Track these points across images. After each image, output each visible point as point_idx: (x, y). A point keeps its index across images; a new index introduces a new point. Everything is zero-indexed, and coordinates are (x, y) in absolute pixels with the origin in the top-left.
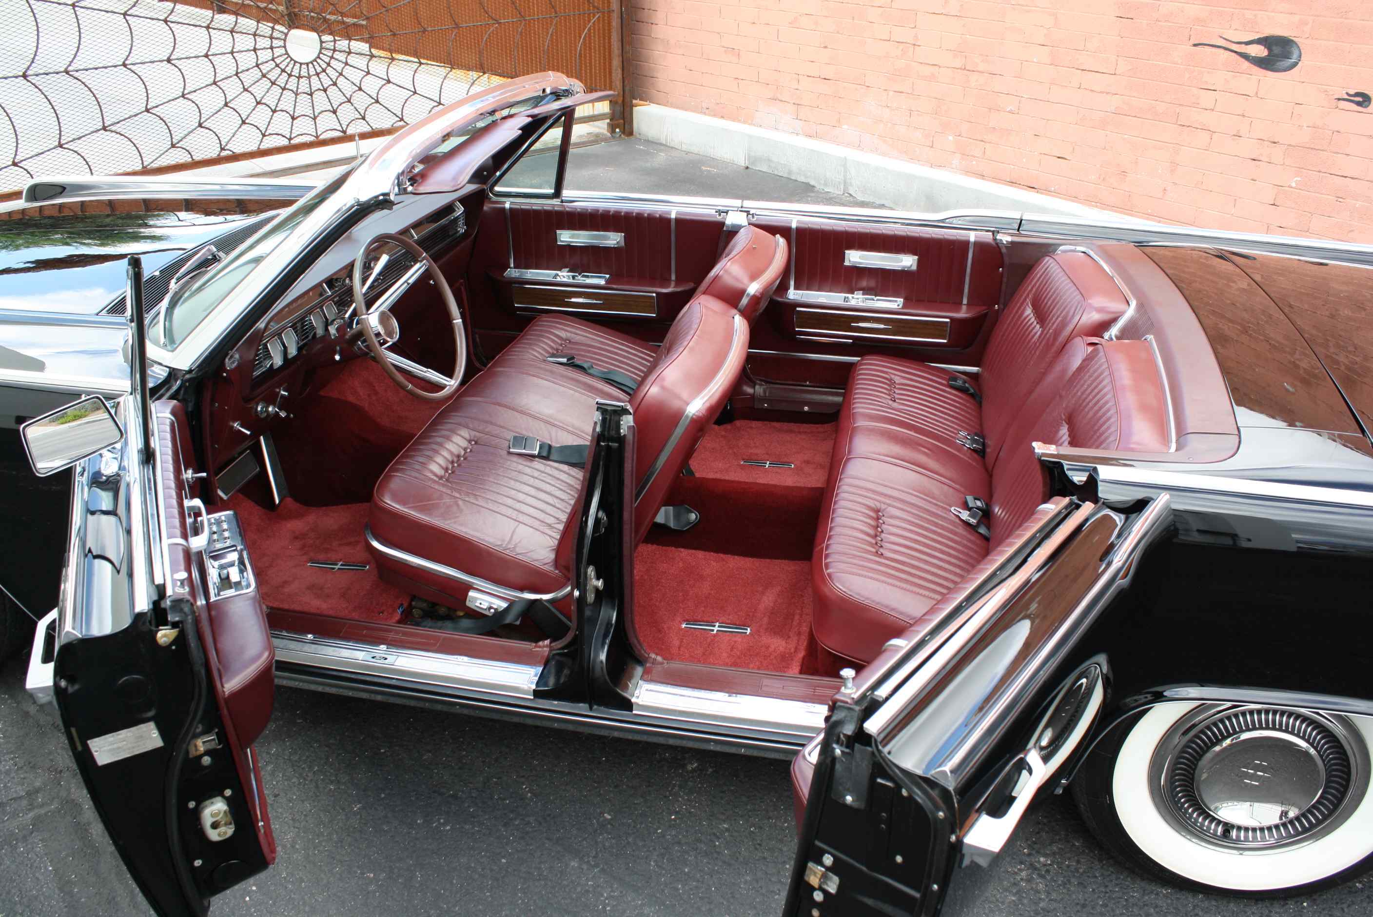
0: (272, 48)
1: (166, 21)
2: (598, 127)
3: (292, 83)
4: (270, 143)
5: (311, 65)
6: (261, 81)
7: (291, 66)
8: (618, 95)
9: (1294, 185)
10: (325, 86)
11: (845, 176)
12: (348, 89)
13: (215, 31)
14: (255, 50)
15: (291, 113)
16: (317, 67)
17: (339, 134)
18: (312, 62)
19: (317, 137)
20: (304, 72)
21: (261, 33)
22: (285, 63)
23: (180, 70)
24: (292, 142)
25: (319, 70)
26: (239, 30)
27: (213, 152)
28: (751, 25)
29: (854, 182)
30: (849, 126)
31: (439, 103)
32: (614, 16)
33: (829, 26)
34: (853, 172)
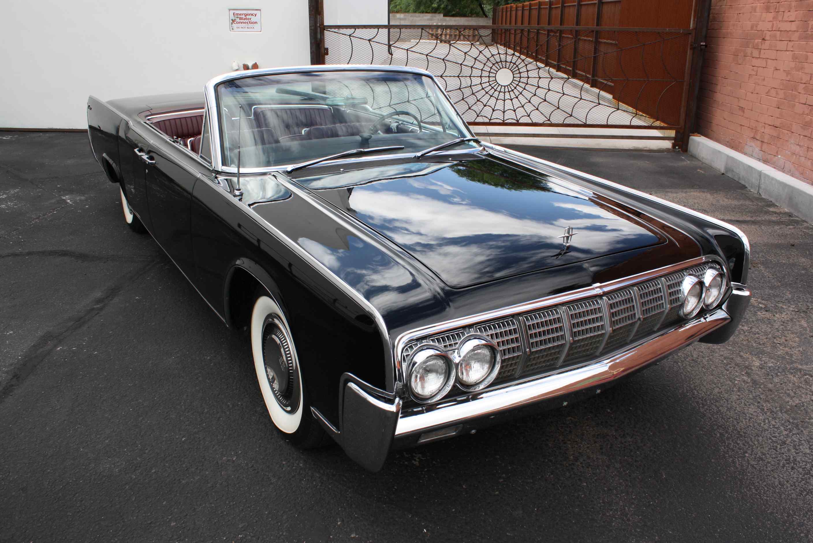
0: (489, 77)
1: (443, 60)
2: (665, 144)
4: (480, 120)
6: (481, 91)
8: (682, 128)
11: (759, 183)
12: (523, 101)
13: (464, 66)
14: (481, 77)
18: (507, 86)
19: (504, 121)
20: (503, 90)
21: (486, 70)
22: (494, 84)
23: (445, 81)
25: (510, 90)
26: (476, 67)
28: (751, 94)
29: (763, 186)
30: (781, 156)
31: (571, 116)
32: (685, 84)
33: (781, 94)
34: (763, 181)
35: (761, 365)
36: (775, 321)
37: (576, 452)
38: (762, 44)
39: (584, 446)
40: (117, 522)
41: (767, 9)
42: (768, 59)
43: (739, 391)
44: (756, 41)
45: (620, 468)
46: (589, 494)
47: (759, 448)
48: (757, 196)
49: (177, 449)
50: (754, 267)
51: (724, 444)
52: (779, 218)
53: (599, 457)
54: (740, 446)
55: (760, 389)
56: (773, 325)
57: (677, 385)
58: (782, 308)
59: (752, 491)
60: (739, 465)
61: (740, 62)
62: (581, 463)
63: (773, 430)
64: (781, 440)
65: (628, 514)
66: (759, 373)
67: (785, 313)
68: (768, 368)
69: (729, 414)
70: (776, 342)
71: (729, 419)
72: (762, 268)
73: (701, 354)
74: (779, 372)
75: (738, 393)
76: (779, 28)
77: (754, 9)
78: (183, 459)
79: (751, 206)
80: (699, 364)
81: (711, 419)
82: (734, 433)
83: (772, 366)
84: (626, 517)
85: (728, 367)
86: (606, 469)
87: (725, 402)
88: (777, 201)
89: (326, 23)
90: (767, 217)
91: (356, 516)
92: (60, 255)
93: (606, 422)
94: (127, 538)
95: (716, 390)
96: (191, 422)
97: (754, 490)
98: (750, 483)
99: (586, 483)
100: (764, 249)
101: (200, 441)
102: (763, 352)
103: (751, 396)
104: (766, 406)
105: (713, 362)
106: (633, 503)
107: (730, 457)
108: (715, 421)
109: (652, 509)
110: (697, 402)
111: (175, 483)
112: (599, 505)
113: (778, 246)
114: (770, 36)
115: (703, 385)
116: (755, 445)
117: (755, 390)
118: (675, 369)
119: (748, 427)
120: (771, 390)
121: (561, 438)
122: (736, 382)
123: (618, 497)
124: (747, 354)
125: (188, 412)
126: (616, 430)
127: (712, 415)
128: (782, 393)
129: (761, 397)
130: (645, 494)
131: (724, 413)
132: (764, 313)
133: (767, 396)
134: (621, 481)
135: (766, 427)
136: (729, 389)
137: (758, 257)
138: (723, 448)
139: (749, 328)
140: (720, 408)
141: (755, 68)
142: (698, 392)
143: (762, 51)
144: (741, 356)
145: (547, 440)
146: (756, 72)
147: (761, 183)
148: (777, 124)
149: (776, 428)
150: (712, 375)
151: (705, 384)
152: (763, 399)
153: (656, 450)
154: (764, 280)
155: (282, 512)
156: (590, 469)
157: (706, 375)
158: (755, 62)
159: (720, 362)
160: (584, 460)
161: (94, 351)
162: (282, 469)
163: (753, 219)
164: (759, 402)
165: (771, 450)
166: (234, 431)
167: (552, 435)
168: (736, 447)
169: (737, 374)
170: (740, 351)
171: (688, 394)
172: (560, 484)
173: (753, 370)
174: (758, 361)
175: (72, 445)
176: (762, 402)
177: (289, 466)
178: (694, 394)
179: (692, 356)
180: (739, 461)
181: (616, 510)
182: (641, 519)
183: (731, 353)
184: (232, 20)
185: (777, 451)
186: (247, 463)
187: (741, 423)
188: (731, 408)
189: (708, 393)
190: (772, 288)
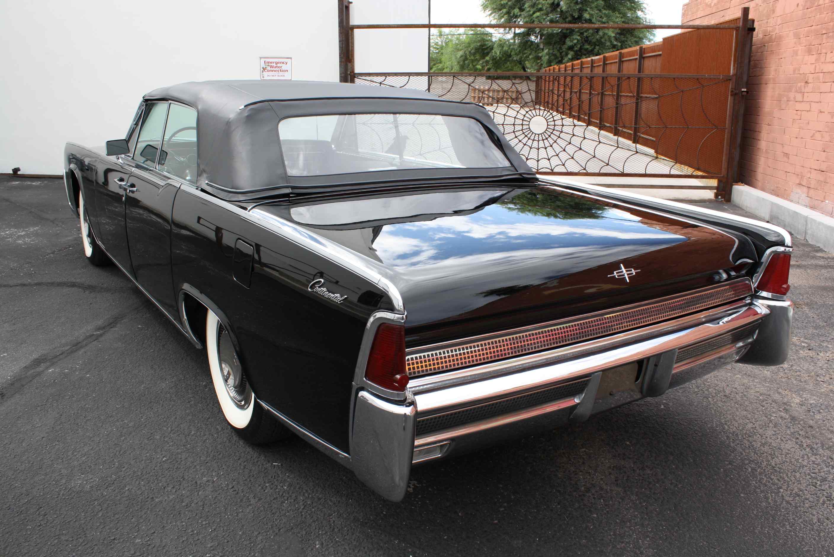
0: (522, 125)
3: (530, 143)
5: (540, 135)
7: (530, 134)
8: (724, 177)
10: (546, 146)
11: (806, 229)
12: (558, 149)
13: (497, 114)
14: (514, 125)
15: (527, 157)
16: (543, 137)
17: (549, 171)
21: (519, 118)
22: (527, 133)
26: (509, 115)
28: (796, 139)
29: (809, 232)
30: (828, 200)
31: (608, 164)
32: (726, 131)
33: (827, 138)
34: (809, 226)
35: (802, 401)
36: (819, 360)
37: (587, 483)
38: (805, 87)
39: (597, 477)
40: (79, 536)
41: (809, 52)
42: (812, 102)
43: (775, 427)
44: (799, 84)
45: (636, 500)
46: (599, 526)
47: (796, 484)
48: (803, 242)
49: (156, 468)
50: (798, 308)
51: (755, 479)
52: (827, 262)
53: (613, 488)
54: (774, 482)
55: (799, 426)
56: (816, 363)
57: (706, 419)
58: (827, 346)
59: (786, 527)
60: (772, 500)
61: (783, 107)
62: (593, 494)
63: (813, 466)
64: (821, 476)
65: (641, 547)
66: (799, 410)
67: (830, 352)
68: (809, 405)
69: (763, 449)
70: (820, 380)
71: (763, 454)
72: (806, 309)
73: (734, 389)
74: (821, 409)
75: (775, 429)
76: (822, 70)
77: (796, 53)
78: (160, 478)
79: (797, 252)
80: (732, 400)
81: (742, 454)
82: (767, 468)
83: (813, 403)
84: (639, 550)
85: (764, 403)
86: (621, 501)
87: (758, 437)
88: (825, 247)
89: (356, 71)
90: (814, 262)
91: (337, 539)
92: (68, 286)
93: (624, 454)
94: (86, 553)
95: (750, 426)
96: (175, 443)
97: (788, 526)
98: (784, 519)
99: (597, 514)
100: (809, 291)
101: (182, 461)
102: (804, 390)
103: (788, 432)
104: (806, 442)
105: (747, 398)
106: (648, 536)
107: (762, 492)
108: (747, 456)
109: (669, 543)
110: (728, 437)
111: (147, 501)
112: (609, 537)
113: (824, 289)
114: (813, 78)
115: (735, 420)
116: (792, 481)
117: (793, 425)
118: (705, 403)
119: (784, 462)
120: (812, 427)
121: (573, 469)
122: (773, 418)
123: (631, 530)
124: (786, 391)
125: (174, 433)
126: (634, 463)
127: (744, 450)
128: (824, 429)
129: (800, 433)
130: (663, 528)
131: (757, 448)
132: (806, 351)
133: (807, 433)
134: (636, 513)
135: (805, 463)
136: (763, 424)
137: (802, 299)
138: (754, 482)
139: (789, 366)
140: (754, 443)
141: (799, 112)
142: (728, 426)
143: (805, 94)
144: (779, 393)
145: (557, 470)
146: (799, 117)
147: (807, 229)
148: (824, 167)
149: (816, 464)
150: (746, 410)
151: (737, 419)
152: (803, 435)
153: (678, 483)
154: (808, 321)
155: (256, 533)
156: (602, 501)
157: (739, 410)
158: (799, 106)
159: (756, 398)
160: (596, 492)
161: (87, 373)
162: (265, 491)
163: (797, 263)
164: (798, 438)
165: (809, 487)
166: (219, 453)
167: (563, 466)
168: (769, 482)
169: (774, 410)
170: (778, 388)
171: (718, 429)
172: (567, 515)
173: (791, 406)
174: (798, 398)
175: (46, 461)
176: (800, 438)
177: (272, 489)
178: (724, 428)
179: (725, 392)
180: (772, 496)
181: (628, 543)
182: (656, 552)
183: (768, 389)
184: (263, 68)
185: (816, 488)
186: (227, 484)
187: (776, 458)
188: (766, 443)
189: (741, 428)
190: (816, 328)
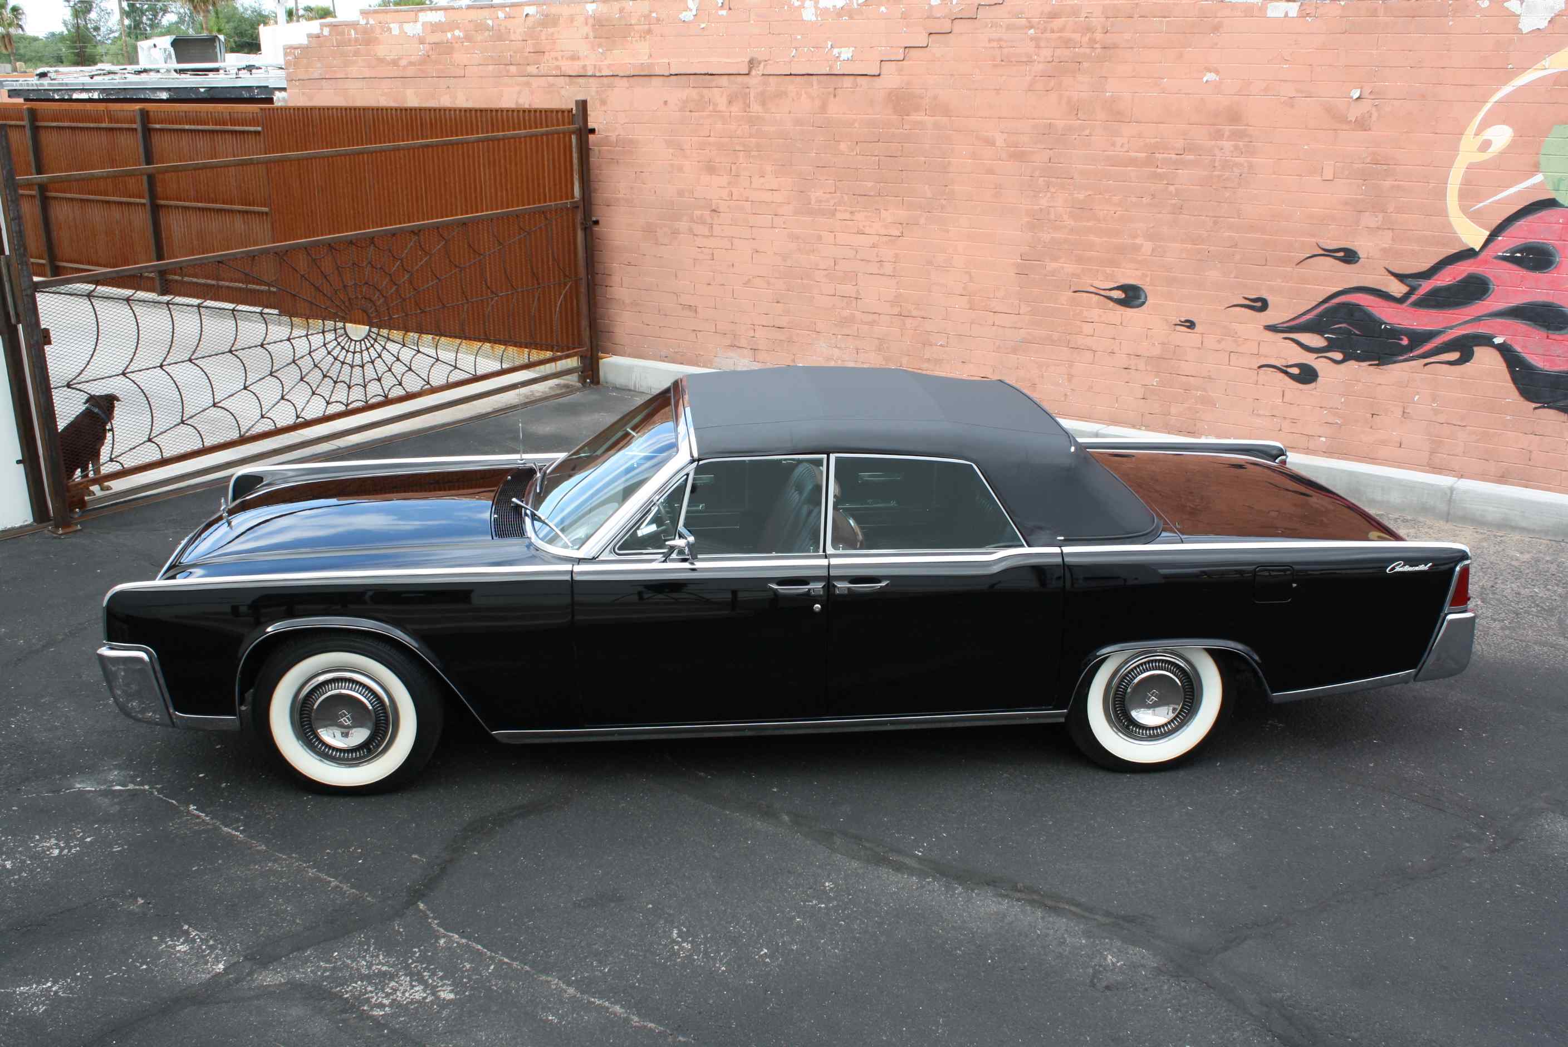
2: (568, 380)
3: (349, 358)
4: (332, 410)
5: (362, 342)
6: (327, 358)
7: (349, 344)
8: (587, 350)
9: (1155, 384)
10: (373, 359)
12: (389, 360)
15: (348, 383)
16: (367, 343)
17: (382, 399)
19: (366, 402)
20: (358, 349)
23: (269, 353)
24: (349, 408)
25: (369, 345)
27: (290, 421)
28: (707, 286)
31: (455, 368)
32: (582, 282)
33: (778, 284)
38: (712, 217)
41: (710, 171)
42: (733, 237)
44: (697, 212)
61: (664, 241)
76: (747, 197)
77: (678, 169)
114: (728, 207)
141: (706, 250)
143: (716, 227)
146: (709, 256)
158: (703, 242)
